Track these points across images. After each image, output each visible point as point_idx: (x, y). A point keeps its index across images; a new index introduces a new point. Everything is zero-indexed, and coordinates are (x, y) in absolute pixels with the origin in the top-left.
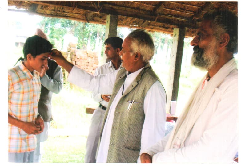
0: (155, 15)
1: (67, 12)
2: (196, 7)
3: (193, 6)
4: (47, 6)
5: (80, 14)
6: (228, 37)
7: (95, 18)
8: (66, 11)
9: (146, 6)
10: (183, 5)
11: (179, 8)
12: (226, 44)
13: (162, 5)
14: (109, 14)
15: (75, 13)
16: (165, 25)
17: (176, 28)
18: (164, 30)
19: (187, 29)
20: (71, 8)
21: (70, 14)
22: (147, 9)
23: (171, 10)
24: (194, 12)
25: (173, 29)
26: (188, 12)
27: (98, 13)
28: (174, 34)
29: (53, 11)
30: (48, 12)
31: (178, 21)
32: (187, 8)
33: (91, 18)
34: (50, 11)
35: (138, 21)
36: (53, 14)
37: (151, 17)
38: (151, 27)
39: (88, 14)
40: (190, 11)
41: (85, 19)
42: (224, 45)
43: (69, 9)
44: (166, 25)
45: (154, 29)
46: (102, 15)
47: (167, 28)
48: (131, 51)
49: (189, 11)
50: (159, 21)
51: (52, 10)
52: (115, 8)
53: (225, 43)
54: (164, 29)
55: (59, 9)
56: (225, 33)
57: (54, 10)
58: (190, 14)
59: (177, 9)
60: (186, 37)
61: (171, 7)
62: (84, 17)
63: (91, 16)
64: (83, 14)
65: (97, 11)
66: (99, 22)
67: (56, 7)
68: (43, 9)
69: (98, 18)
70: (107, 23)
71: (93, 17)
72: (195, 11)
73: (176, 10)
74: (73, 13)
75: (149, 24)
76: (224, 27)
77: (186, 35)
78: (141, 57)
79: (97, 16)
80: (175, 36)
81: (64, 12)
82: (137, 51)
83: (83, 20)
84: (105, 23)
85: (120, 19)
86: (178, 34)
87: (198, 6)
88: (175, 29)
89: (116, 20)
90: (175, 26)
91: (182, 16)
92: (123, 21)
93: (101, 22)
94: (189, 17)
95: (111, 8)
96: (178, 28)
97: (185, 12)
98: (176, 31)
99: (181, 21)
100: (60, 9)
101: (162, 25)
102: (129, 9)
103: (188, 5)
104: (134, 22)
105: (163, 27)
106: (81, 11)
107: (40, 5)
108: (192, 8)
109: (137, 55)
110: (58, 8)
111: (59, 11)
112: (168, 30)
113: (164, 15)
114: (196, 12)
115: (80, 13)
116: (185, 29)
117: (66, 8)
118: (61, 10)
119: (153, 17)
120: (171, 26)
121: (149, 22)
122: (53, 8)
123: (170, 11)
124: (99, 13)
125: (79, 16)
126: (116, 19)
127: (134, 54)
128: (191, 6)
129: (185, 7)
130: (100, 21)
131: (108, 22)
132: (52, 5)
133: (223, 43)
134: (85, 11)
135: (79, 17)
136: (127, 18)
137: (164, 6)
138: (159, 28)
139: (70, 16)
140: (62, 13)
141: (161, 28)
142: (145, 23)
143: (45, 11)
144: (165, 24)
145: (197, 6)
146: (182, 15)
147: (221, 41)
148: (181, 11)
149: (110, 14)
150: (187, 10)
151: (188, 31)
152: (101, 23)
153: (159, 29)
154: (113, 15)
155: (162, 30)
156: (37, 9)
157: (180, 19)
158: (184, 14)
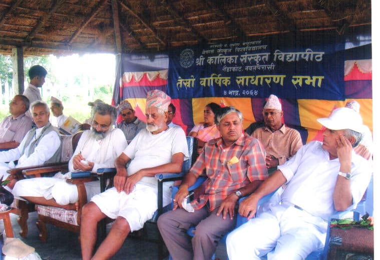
2: (29, 27)
10: (18, 26)
11: (14, 30)
16: (3, 47)
17: (14, 48)
18: (4, 52)
19: (24, 48)
25: (11, 49)
28: (13, 53)
31: (15, 41)
32: (22, 29)
40: (25, 31)
44: (5, 47)
49: (23, 31)
54: (3, 50)
58: (25, 34)
59: (12, 31)
60: (26, 57)
61: (6, 29)
72: (29, 31)
77: (25, 54)
80: (14, 55)
86: (16, 54)
87: (31, 26)
90: (13, 46)
91: (18, 37)
94: (25, 37)
96: (16, 47)
97: (20, 33)
98: (15, 50)
101: (1, 47)
108: (25, 28)
112: (7, 51)
120: (10, 47)
123: (6, 33)
129: (19, 28)
146: (18, 35)
148: (16, 32)
151: (26, 50)
157: (17, 40)
158: (20, 35)
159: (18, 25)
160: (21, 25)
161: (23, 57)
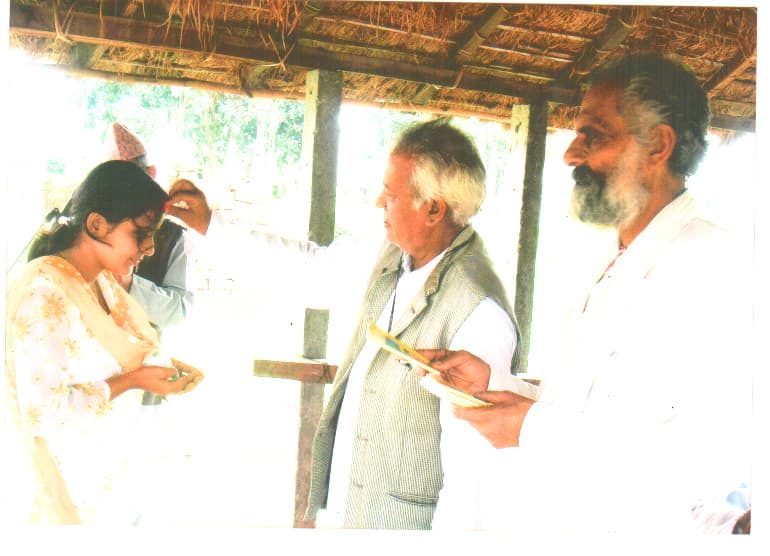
0: (456, 67)
1: (183, 66)
2: (579, 39)
3: (571, 37)
4: (122, 49)
5: (224, 70)
6: (669, 135)
7: (271, 82)
8: (180, 63)
9: (427, 41)
10: (540, 33)
11: (526, 44)
12: (667, 153)
13: (476, 35)
14: (312, 66)
15: (208, 69)
16: (484, 96)
17: (521, 103)
18: (484, 113)
19: (552, 105)
20: (196, 54)
21: (194, 71)
22: (430, 49)
23: (503, 50)
24: (572, 54)
25: (509, 107)
26: (554, 54)
27: (282, 64)
28: (514, 122)
29: (140, 65)
30: (127, 66)
31: (526, 81)
32: (553, 43)
33: (257, 81)
34: (132, 64)
35: (401, 88)
36: (138, 72)
37: (440, 73)
38: (442, 102)
39: (250, 68)
40: (563, 52)
41: (239, 84)
42: (661, 158)
43: (190, 56)
44: (489, 97)
45: (454, 109)
46: (292, 73)
47: (491, 105)
48: (416, 193)
49: (558, 50)
50: (466, 84)
51: (138, 60)
52: (331, 48)
53: (664, 153)
54: (482, 108)
55: (159, 58)
56: (662, 123)
57: (144, 61)
58: (562, 60)
59: (520, 47)
60: (551, 132)
61: (502, 41)
62: (237, 78)
63: (259, 77)
64: (235, 71)
65: (278, 62)
66: (283, 92)
67: (152, 52)
68: (110, 59)
69: (280, 83)
70: (308, 95)
71: (264, 80)
72: (576, 51)
73: (517, 49)
74: (202, 68)
75: (436, 96)
76: (658, 110)
77: (552, 125)
78: (448, 211)
79: (277, 74)
80: (517, 129)
81: (175, 65)
82: (435, 194)
83: (234, 87)
84: (303, 95)
85: (348, 82)
86: (526, 123)
87: (586, 37)
88: (515, 108)
89: (336, 86)
90: (516, 99)
91: (535, 67)
92: (355, 88)
93: (288, 92)
94: (557, 69)
95: (320, 49)
96: (526, 103)
97: (546, 55)
98: (521, 113)
99: (535, 82)
100: (163, 56)
101: (476, 98)
102: (375, 50)
103: (556, 35)
104: (389, 91)
105: (479, 102)
106: (226, 61)
107: (101, 47)
108: (566, 41)
109: (434, 208)
110: (156, 53)
111: (161, 64)
112: (494, 110)
113: (480, 64)
114: (578, 55)
115: (223, 66)
116: (548, 107)
117: (181, 54)
118: (164, 59)
119: (451, 73)
120: (505, 99)
121: (437, 88)
122: (141, 55)
123: (500, 53)
124: (283, 66)
125: (219, 77)
126: (337, 82)
127: (425, 203)
128: (564, 36)
129: (544, 39)
130: (285, 90)
131: (311, 93)
132: (139, 46)
133: (660, 152)
134: (239, 62)
135: (219, 80)
136: (368, 79)
137: (481, 39)
138: (466, 105)
139: (193, 77)
140: (170, 70)
141: (472, 106)
142: (425, 90)
143: (113, 65)
144: (484, 93)
145: (582, 36)
146: (536, 63)
147: (651, 149)
148: (533, 53)
149: (316, 68)
150: (550, 50)
151: (556, 112)
152: (289, 96)
153: (468, 110)
154: (326, 72)
155: (475, 112)
156: (93, 59)
157: (532, 77)
158: (543, 61)
159: (541, 29)
160: (551, 30)
161: (544, 133)
